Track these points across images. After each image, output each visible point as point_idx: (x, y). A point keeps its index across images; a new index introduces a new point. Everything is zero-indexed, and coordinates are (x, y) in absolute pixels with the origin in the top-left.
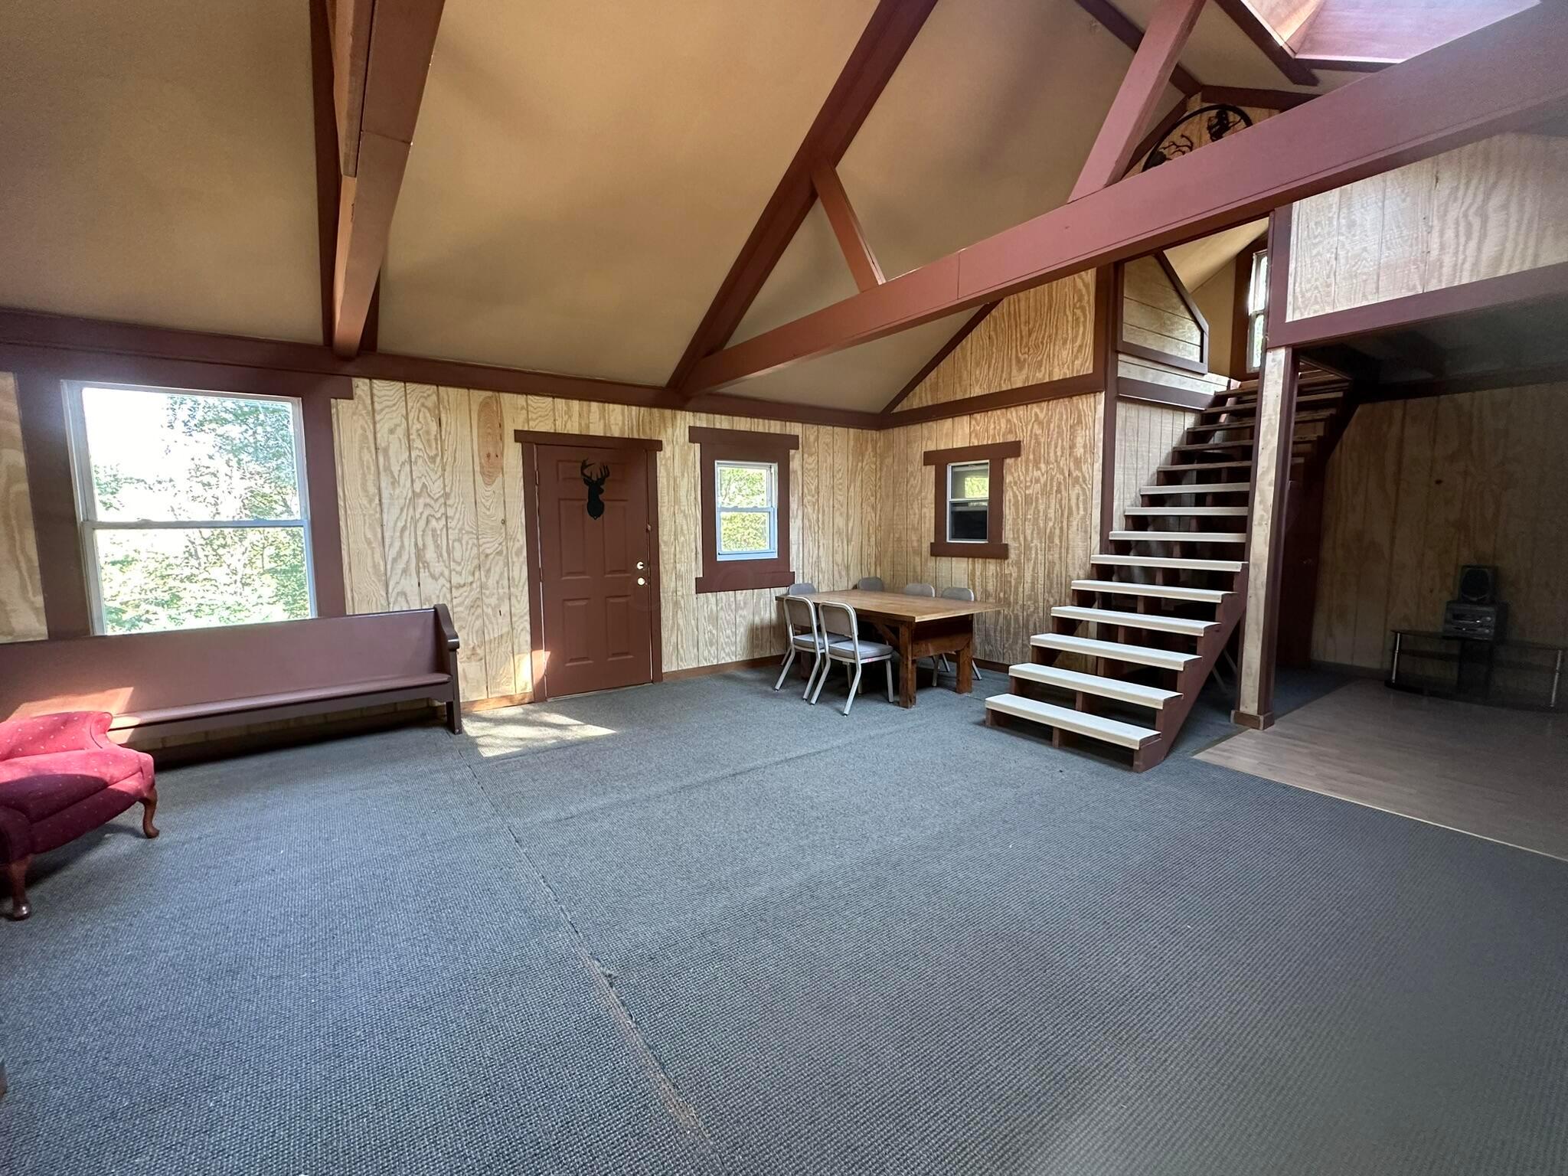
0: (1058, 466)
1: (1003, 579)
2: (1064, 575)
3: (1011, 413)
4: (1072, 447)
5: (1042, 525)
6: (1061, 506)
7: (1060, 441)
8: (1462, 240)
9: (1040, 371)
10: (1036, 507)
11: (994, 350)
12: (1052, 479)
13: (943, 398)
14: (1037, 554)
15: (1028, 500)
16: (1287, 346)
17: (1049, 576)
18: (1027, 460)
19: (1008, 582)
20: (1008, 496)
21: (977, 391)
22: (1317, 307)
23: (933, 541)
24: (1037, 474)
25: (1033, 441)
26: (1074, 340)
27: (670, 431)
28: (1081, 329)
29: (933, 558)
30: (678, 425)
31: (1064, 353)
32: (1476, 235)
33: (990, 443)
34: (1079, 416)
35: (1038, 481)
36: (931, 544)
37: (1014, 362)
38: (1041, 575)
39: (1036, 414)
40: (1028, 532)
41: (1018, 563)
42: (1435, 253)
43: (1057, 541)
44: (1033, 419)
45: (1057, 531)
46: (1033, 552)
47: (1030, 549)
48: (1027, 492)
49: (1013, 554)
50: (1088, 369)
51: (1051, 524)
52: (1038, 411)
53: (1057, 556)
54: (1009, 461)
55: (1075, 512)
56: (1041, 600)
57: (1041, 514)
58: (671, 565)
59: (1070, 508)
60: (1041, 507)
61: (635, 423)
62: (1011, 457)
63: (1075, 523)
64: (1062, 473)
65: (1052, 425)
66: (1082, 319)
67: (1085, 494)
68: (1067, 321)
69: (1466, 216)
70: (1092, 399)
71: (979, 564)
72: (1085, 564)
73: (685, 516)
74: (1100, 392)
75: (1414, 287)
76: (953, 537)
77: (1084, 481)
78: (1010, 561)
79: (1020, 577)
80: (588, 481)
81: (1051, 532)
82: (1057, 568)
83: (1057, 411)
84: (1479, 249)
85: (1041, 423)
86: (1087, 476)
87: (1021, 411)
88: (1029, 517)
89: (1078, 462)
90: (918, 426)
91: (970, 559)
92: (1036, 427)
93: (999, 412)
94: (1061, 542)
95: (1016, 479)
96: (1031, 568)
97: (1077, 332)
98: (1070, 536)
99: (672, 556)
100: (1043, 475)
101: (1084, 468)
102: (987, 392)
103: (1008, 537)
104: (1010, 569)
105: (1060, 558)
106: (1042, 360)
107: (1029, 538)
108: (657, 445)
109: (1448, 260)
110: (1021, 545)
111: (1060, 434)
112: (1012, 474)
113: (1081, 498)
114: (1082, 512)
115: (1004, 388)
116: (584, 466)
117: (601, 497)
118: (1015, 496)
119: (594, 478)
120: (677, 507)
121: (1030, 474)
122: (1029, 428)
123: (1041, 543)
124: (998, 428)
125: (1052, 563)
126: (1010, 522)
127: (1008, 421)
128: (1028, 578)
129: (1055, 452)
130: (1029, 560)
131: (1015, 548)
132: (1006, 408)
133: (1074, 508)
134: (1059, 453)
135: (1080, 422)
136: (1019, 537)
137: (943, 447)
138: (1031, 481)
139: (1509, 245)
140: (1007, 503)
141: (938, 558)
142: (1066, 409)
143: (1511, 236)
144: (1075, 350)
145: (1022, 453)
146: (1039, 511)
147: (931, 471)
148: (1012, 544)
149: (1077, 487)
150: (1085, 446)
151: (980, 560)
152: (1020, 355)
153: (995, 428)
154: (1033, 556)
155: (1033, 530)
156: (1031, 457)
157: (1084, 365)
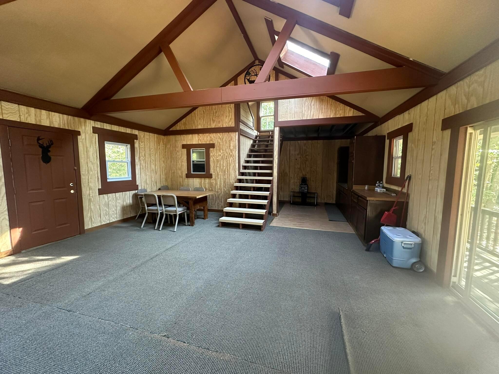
0: (226, 152)
1: (211, 184)
2: (229, 182)
3: (211, 135)
4: (230, 146)
5: (222, 168)
6: (227, 163)
7: (226, 145)
8: (308, 110)
9: (220, 124)
10: (220, 163)
11: (205, 115)
12: (224, 155)
13: (188, 128)
14: (221, 176)
15: (218, 161)
16: (279, 127)
17: (225, 182)
18: (217, 149)
19: (212, 185)
20: (211, 159)
21: (200, 127)
22: (284, 119)
23: (187, 173)
24: (220, 153)
25: (218, 144)
26: (229, 117)
27: (83, 128)
28: (231, 114)
29: (187, 178)
30: (87, 125)
31: (226, 120)
32: (310, 109)
33: (205, 143)
34: (231, 138)
35: (220, 155)
36: (186, 174)
37: (211, 120)
38: (222, 182)
39: (219, 136)
40: (218, 170)
41: (215, 179)
42: (304, 111)
43: (226, 172)
44: (218, 138)
45: (227, 170)
46: (220, 176)
47: (219, 175)
48: (217, 158)
49: (213, 177)
50: (233, 125)
51: (225, 168)
52: (219, 135)
53: (227, 177)
54: (211, 149)
55: (231, 165)
56: (223, 190)
57: (222, 165)
58: (87, 184)
59: (230, 163)
60: (222, 163)
61: (66, 122)
62: (212, 148)
63: (231, 168)
64: (227, 153)
65: (224, 140)
66: (231, 111)
67: (234, 159)
68: (227, 111)
69: (308, 105)
70: (235, 134)
71: (203, 180)
72: (235, 179)
73: (93, 164)
74: (237, 132)
75: (301, 118)
76: (193, 172)
77: (233, 156)
78: (213, 179)
79: (216, 184)
80: (41, 146)
81: (225, 170)
82: (227, 180)
83: (225, 136)
84: (311, 113)
85: (220, 139)
86: (234, 154)
87: (214, 134)
88: (218, 166)
89: (231, 151)
90: (179, 136)
91: (200, 179)
92: (219, 140)
93: (207, 134)
94: (228, 173)
95: (214, 154)
96: (219, 181)
97: (230, 115)
98: (230, 171)
99: (87, 180)
100: (222, 154)
101: (233, 152)
102: (203, 128)
103: (212, 171)
104: (213, 181)
105: (228, 177)
106: (220, 121)
107: (218, 172)
108: (79, 133)
109: (306, 113)
110: (216, 174)
111: (226, 142)
112: (212, 153)
113: (233, 161)
114: (233, 165)
115: (209, 127)
116: (39, 139)
117: (49, 154)
118: (213, 159)
119: (45, 145)
120: (88, 160)
121: (218, 153)
122: (217, 140)
123: (222, 173)
124: (207, 139)
125: (225, 179)
126: (212, 167)
127: (211, 137)
128: (219, 183)
129: (225, 148)
130: (218, 178)
131: (214, 175)
132: (210, 133)
133: (231, 163)
134: (226, 148)
135: (231, 140)
136: (215, 172)
137: (189, 143)
138: (218, 155)
139: (315, 113)
140: (211, 161)
141: (189, 178)
142: (228, 135)
143: (315, 111)
144: (229, 119)
145: (215, 147)
146: (221, 164)
147: (185, 151)
148: (213, 174)
149: (232, 158)
150: (233, 146)
151: (203, 179)
152: (213, 118)
153: (206, 139)
154: (220, 177)
155: (220, 169)
156: (218, 148)
157: (232, 124)
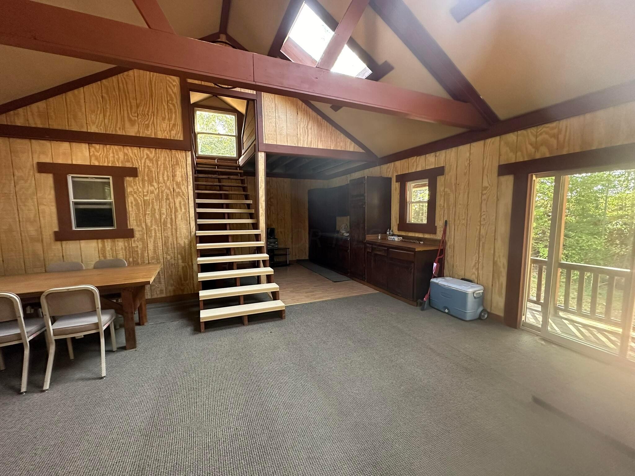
0: (166, 186)
1: (132, 251)
3: (128, 150)
4: (174, 176)
5: (158, 217)
6: (170, 207)
7: (166, 172)
8: (304, 134)
9: (148, 130)
10: (153, 207)
11: (108, 106)
12: (162, 192)
15: (146, 203)
16: (265, 152)
17: (165, 244)
18: (143, 180)
19: (135, 251)
20: (130, 200)
21: (93, 129)
23: (57, 229)
24: (151, 188)
25: (146, 170)
29: (59, 243)
31: (164, 125)
33: (110, 165)
34: (177, 161)
35: (152, 192)
36: (55, 233)
37: (126, 119)
38: (160, 244)
39: (147, 155)
40: (148, 221)
41: (142, 239)
42: (299, 135)
43: (169, 225)
44: (145, 157)
45: (169, 220)
47: (151, 231)
48: (145, 198)
49: (137, 235)
50: (180, 137)
51: (164, 216)
52: (148, 153)
54: (129, 179)
56: (161, 258)
57: (157, 211)
59: (176, 208)
62: (130, 176)
63: (179, 216)
64: (169, 189)
65: (159, 163)
67: (184, 201)
70: (184, 154)
71: (108, 244)
72: (188, 236)
74: (189, 151)
75: (295, 144)
76: (78, 226)
77: (183, 195)
78: (136, 239)
81: (164, 221)
82: (170, 239)
86: (185, 192)
87: (136, 150)
88: (148, 212)
89: (178, 184)
91: (100, 241)
92: (147, 161)
93: (116, 147)
94: (172, 225)
95: (136, 190)
96: (152, 242)
97: (171, 117)
98: (177, 223)
100: (156, 189)
101: (183, 188)
102: (103, 131)
103: (132, 223)
104: (136, 243)
105: (172, 234)
106: (148, 124)
107: (149, 224)
110: (143, 229)
111: (165, 168)
112: (132, 187)
113: (182, 203)
114: (183, 210)
115: (119, 133)
118: (135, 200)
121: (147, 188)
122: (143, 161)
123: (158, 227)
124: (116, 157)
125: (167, 238)
126: (134, 215)
127: (125, 154)
128: (151, 246)
129: (163, 178)
130: (150, 237)
131: (139, 231)
132: (123, 146)
133: (179, 208)
134: (166, 178)
135: (177, 164)
136: (141, 224)
137: (60, 161)
138: (147, 192)
140: (130, 204)
141: (64, 243)
142: (168, 155)
144: (171, 125)
145: (139, 175)
147: (48, 180)
148: (136, 228)
149: (179, 197)
151: (109, 240)
152: (131, 116)
153: (114, 157)
155: (152, 220)
156: (146, 178)
157: (177, 134)
